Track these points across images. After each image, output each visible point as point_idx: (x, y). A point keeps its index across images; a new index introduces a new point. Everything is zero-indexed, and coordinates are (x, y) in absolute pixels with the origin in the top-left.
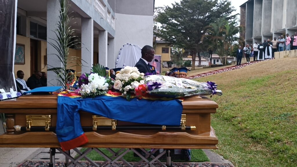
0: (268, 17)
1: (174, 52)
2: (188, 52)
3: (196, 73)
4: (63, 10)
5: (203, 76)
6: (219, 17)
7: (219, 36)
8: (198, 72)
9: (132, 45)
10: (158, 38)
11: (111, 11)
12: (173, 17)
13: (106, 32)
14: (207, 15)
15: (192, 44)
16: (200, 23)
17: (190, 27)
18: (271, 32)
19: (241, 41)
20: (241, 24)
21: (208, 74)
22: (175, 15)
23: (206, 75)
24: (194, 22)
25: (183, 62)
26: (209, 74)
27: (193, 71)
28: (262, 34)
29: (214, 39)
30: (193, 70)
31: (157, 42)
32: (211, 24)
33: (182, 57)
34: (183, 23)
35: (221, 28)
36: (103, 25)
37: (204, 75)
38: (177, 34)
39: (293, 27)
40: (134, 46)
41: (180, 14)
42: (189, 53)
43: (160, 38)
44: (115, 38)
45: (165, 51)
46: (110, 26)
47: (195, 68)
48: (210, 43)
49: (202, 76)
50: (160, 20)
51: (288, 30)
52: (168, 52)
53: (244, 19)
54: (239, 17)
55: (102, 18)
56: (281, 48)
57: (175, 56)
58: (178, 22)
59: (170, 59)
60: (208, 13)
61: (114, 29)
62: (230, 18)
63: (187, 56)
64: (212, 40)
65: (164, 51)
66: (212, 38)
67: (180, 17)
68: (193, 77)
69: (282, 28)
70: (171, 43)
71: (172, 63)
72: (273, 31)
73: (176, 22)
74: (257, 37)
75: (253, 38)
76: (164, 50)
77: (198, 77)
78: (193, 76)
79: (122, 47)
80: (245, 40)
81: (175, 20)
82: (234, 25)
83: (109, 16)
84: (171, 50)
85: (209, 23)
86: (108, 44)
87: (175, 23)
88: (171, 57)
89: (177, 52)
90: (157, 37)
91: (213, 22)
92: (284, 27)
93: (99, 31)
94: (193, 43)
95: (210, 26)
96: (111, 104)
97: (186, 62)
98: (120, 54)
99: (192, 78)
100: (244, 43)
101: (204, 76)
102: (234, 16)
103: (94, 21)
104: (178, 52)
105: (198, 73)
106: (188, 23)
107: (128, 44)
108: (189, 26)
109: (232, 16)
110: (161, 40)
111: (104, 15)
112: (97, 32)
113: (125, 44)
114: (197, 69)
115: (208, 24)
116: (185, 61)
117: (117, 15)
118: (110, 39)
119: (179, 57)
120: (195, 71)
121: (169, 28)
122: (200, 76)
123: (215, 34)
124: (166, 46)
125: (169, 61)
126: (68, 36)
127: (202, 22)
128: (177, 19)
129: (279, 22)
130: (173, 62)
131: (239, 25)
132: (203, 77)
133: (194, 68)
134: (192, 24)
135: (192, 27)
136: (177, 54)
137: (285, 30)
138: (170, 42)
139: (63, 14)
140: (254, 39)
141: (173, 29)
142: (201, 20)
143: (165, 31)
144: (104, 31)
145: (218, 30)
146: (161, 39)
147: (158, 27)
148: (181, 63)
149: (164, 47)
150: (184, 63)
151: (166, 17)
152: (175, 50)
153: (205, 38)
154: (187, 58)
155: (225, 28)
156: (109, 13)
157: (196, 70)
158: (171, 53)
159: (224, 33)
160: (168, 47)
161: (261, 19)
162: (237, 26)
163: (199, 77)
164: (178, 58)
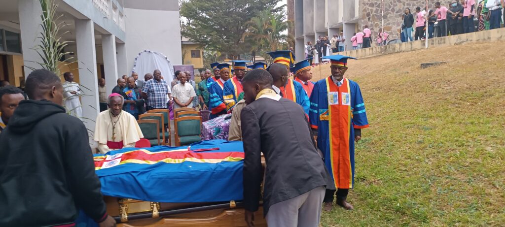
0: (322, 8)
1: (207, 56)
2: (225, 55)
4: (46, 15)
6: (261, 9)
7: (264, 35)
9: (151, 53)
10: (186, 37)
11: (118, 5)
12: (202, 11)
13: (113, 37)
14: (246, 7)
15: (231, 45)
16: (239, 18)
17: (227, 23)
18: (325, 27)
19: (291, 40)
20: (289, 19)
22: (205, 8)
24: (232, 17)
28: (314, 30)
29: (258, 39)
31: (185, 43)
32: (253, 19)
34: (216, 17)
35: (266, 24)
36: (107, 27)
38: (211, 32)
39: (352, 20)
40: (155, 53)
41: (212, 6)
42: (227, 56)
44: (126, 44)
46: (118, 27)
48: (253, 43)
50: (185, 13)
51: (346, 24)
52: (200, 57)
53: (292, 11)
54: (286, 8)
55: (106, 18)
56: (341, 47)
57: (208, 60)
58: (210, 16)
59: (202, 66)
60: (247, 5)
61: (124, 30)
62: (275, 11)
63: (224, 60)
64: (256, 40)
66: (255, 37)
67: (213, 10)
69: (338, 21)
70: (203, 44)
72: (327, 26)
73: (208, 17)
74: (309, 33)
75: (304, 35)
76: (194, 54)
79: (138, 56)
80: (295, 38)
81: (206, 14)
82: (281, 19)
83: (116, 14)
84: (203, 53)
85: (250, 17)
86: (117, 53)
87: (206, 18)
88: (204, 62)
89: (210, 55)
90: (183, 37)
91: (255, 16)
92: (340, 20)
93: (102, 36)
94: (233, 44)
95: (251, 21)
96: (147, 178)
98: (135, 66)
100: (294, 42)
102: (281, 8)
103: (95, 23)
104: (213, 55)
106: (223, 18)
107: (145, 51)
108: (225, 21)
109: (278, 8)
111: (108, 12)
112: (100, 37)
113: (142, 51)
115: (250, 19)
117: (126, 11)
118: (120, 44)
121: (199, 24)
123: (259, 32)
124: (196, 48)
126: (57, 53)
127: (242, 17)
128: (208, 12)
129: (334, 14)
131: (286, 20)
134: (229, 19)
135: (229, 23)
136: (211, 58)
137: (342, 25)
138: (201, 43)
139: (46, 21)
140: (306, 36)
141: (204, 26)
142: (239, 14)
143: (194, 29)
144: (110, 35)
145: (262, 26)
146: (190, 40)
147: (183, 22)
149: (194, 49)
151: (194, 10)
153: (246, 37)
155: (271, 24)
156: (115, 8)
158: (204, 57)
159: (270, 30)
160: (199, 50)
161: (313, 11)
162: (284, 21)
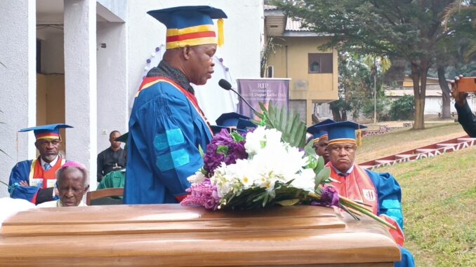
1: (353, 71)
3: (427, 140)
5: (448, 151)
8: (434, 136)
10: (294, 20)
13: (91, 3)
21: (466, 144)
23: (459, 145)
25: (387, 104)
26: (469, 143)
27: (417, 133)
30: (418, 129)
31: (291, 35)
33: (383, 86)
37: (451, 146)
43: (298, 20)
44: (126, 24)
45: (319, 64)
47: (425, 122)
49: (446, 149)
52: (331, 71)
57: (357, 83)
63: (401, 83)
65: (315, 67)
68: (414, 155)
70: (342, 36)
71: (349, 108)
77: (430, 154)
78: (415, 151)
79: (154, 53)
97: (396, 102)
99: (411, 158)
101: (451, 150)
104: (369, 69)
105: (432, 141)
110: (304, 29)
114: (431, 128)
116: (394, 100)
118: (111, 25)
119: (373, 86)
120: (423, 132)
122: (437, 151)
124: (320, 48)
125: (336, 102)
130: (351, 105)
132: (450, 155)
133: (423, 123)
136: (364, 76)
138: (333, 35)
148: (380, 108)
150: (389, 108)
152: (358, 62)
154: (401, 88)
157: (428, 130)
158: (343, 71)
160: (329, 51)
163: (433, 153)
164: (368, 88)
